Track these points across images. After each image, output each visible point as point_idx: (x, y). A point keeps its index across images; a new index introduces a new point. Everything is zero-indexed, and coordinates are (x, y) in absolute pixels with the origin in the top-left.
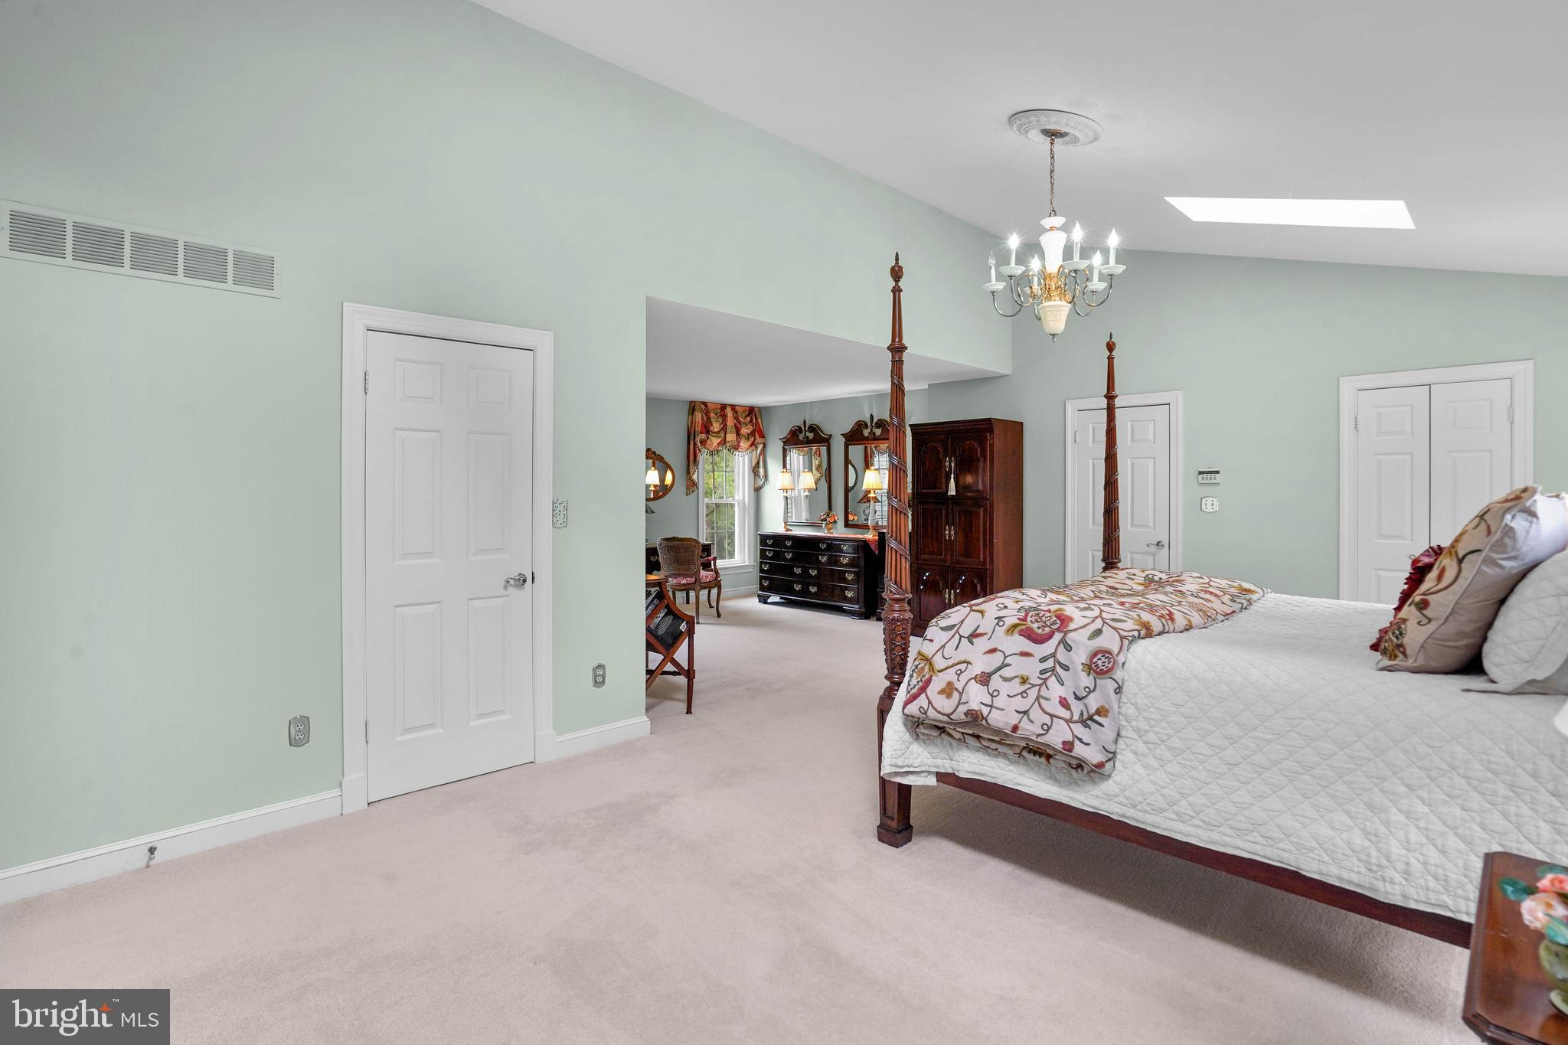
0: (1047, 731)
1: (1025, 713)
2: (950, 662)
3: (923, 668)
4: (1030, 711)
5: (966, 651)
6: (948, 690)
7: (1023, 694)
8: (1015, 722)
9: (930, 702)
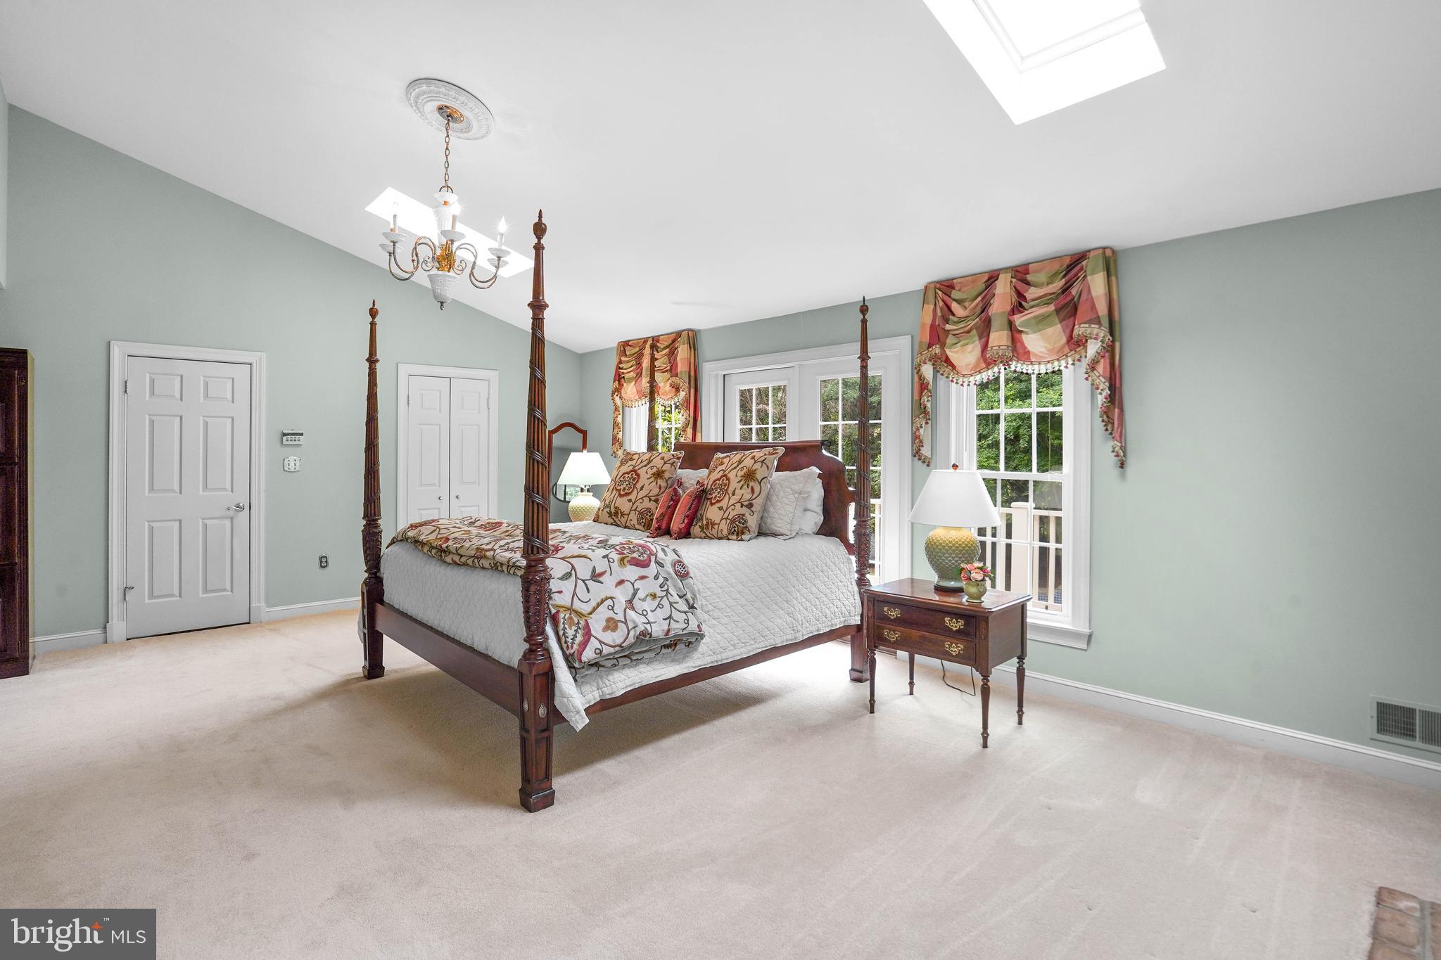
0: (688, 623)
1: (670, 617)
2: (593, 603)
3: (571, 618)
4: (673, 615)
5: (598, 591)
6: (611, 625)
7: (660, 606)
8: (666, 628)
9: (601, 642)
